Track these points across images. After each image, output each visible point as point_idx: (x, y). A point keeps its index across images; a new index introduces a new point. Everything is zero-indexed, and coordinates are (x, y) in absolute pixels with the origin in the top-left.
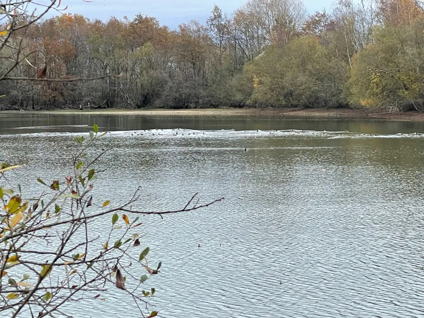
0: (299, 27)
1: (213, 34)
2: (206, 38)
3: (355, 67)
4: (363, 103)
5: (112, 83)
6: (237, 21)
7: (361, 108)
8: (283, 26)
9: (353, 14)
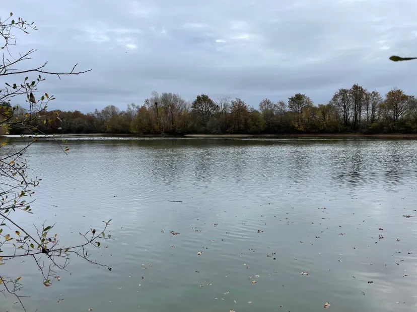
0: (118, 113)
1: (96, 115)
2: (94, 116)
3: (132, 124)
4: (134, 132)
5: (69, 127)
6: (102, 113)
7: (133, 133)
8: (114, 113)
9: (131, 111)
